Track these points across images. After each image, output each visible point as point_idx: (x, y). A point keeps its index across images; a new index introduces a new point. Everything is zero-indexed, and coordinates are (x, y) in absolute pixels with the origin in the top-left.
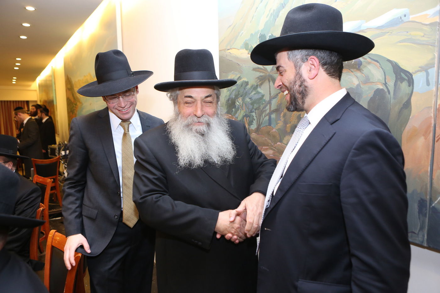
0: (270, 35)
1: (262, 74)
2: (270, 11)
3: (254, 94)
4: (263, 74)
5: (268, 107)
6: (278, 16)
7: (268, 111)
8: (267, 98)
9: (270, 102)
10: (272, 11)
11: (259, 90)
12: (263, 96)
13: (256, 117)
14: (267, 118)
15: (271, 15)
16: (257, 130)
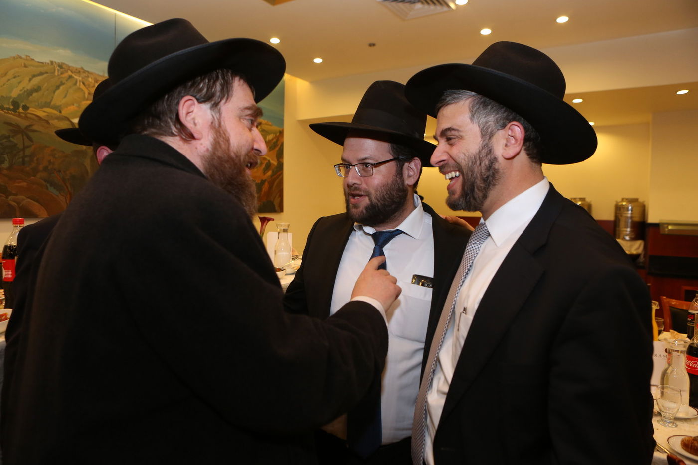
0: (24, 104)
1: (14, 128)
2: (24, 88)
3: (6, 141)
4: (16, 129)
5: (22, 152)
6: (31, 95)
7: (22, 155)
8: (21, 146)
9: (24, 149)
10: (26, 89)
11: (11, 139)
12: (17, 144)
13: (9, 158)
14: (21, 160)
15: (25, 91)
16: (9, 169)
